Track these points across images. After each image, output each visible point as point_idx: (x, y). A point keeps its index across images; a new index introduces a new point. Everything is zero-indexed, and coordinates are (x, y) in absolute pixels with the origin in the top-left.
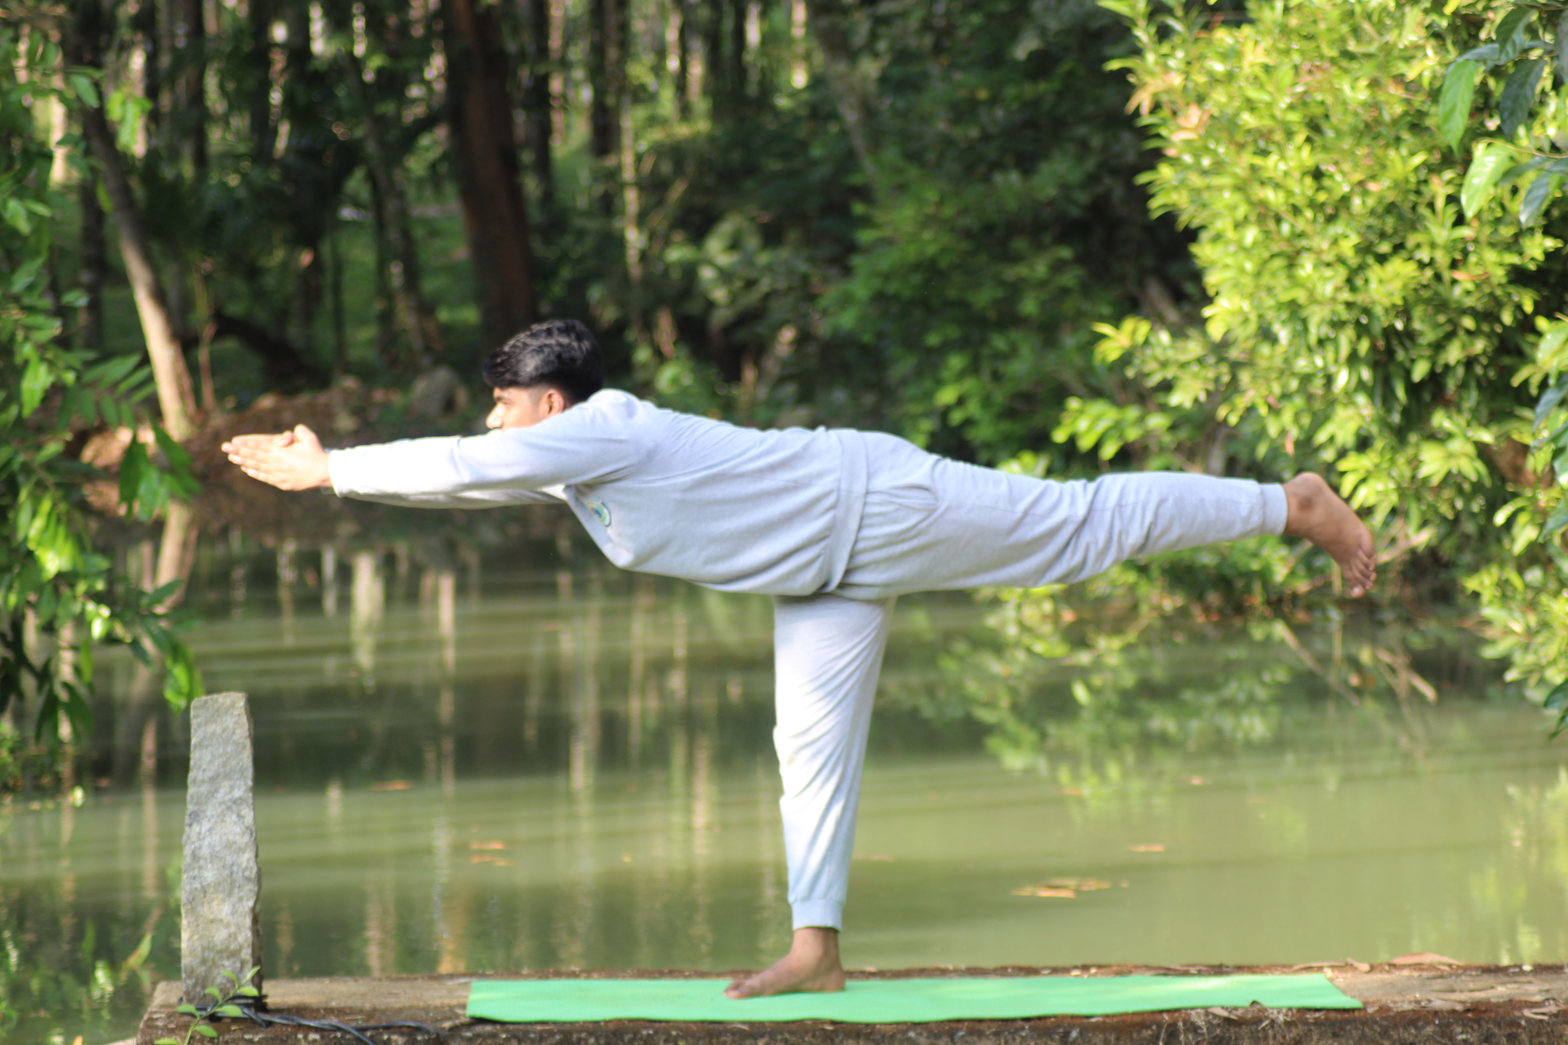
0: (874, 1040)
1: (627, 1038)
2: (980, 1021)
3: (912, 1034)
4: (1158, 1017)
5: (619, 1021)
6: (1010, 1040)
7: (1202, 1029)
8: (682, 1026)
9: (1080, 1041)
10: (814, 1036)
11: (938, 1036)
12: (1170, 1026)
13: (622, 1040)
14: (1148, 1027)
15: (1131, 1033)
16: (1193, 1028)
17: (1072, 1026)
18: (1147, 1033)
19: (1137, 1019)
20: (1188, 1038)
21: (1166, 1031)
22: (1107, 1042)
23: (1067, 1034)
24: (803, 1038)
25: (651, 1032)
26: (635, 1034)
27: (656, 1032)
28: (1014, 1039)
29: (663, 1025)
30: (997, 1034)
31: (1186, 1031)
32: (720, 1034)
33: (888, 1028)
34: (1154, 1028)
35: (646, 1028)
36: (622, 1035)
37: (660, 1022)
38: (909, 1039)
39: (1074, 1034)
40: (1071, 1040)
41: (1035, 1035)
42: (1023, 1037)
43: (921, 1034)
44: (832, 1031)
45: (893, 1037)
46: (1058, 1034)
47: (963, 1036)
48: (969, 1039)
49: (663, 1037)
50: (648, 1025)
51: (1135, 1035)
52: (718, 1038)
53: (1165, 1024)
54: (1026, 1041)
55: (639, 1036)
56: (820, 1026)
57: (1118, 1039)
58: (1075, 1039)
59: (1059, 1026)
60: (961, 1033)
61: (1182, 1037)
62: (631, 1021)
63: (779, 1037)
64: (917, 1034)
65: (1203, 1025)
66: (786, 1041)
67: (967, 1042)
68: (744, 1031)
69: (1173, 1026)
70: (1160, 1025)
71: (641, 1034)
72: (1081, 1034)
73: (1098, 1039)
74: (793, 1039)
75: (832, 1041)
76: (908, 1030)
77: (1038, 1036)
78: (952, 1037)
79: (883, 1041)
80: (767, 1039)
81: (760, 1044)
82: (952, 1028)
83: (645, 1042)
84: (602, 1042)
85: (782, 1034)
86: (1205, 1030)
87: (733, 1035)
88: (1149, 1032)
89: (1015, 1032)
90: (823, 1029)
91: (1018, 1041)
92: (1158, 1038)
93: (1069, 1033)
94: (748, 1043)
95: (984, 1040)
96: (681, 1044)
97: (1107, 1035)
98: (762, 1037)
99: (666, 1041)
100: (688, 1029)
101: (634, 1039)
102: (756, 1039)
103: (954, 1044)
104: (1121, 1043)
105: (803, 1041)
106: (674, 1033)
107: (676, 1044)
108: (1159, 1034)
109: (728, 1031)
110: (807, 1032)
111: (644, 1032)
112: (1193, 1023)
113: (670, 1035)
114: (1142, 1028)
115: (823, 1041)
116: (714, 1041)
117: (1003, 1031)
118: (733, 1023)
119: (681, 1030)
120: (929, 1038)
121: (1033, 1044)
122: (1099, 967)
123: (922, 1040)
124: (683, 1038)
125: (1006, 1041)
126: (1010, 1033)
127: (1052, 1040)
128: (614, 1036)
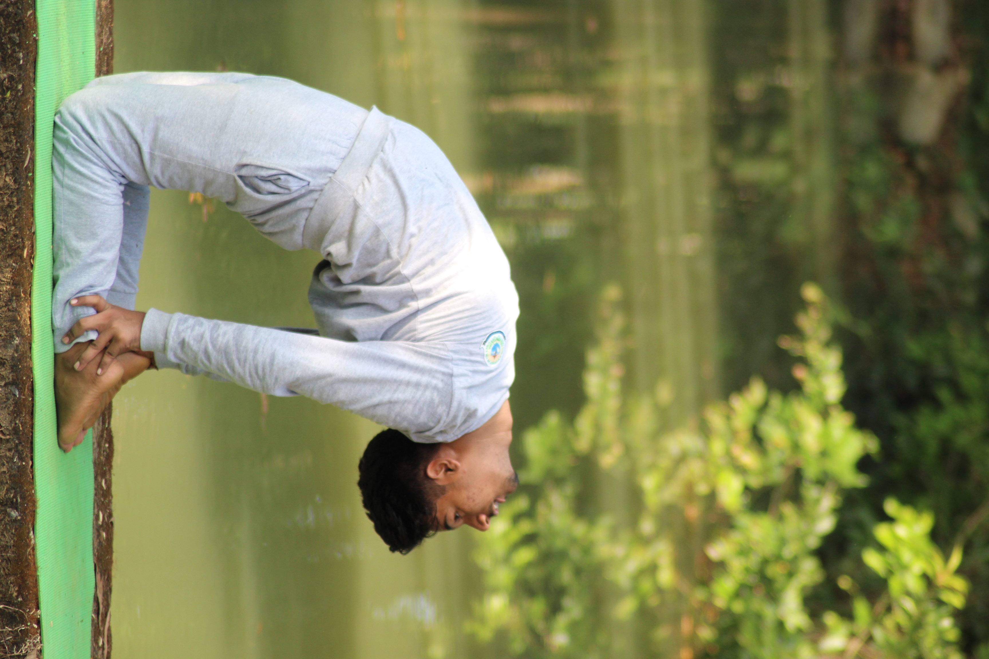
0: (10, 300)
1: (15, 35)
2: (32, 414)
3: (17, 341)
4: (32, 605)
5: (35, 28)
6: (9, 445)
7: (17, 651)
8: (29, 95)
9: (7, 519)
10: (16, 236)
11: (14, 368)
12: (22, 616)
13: (13, 31)
14: (19, 593)
15: (15, 575)
16: (18, 643)
17: (23, 512)
18: (13, 591)
19: (30, 582)
20: (8, 635)
21: (15, 612)
22: (5, 548)
23: (14, 506)
24: (14, 225)
25: (21, 62)
26: (19, 45)
27: (20, 67)
28: (10, 450)
29: (31, 75)
30: (16, 431)
31: (15, 634)
32: (19, 138)
33: (26, 315)
34: (20, 599)
35: (26, 55)
36: (19, 30)
37: (35, 73)
38: (12, 337)
39: (14, 514)
40: (8, 510)
41: (14, 472)
42: (12, 458)
43: (16, 351)
44: (21, 256)
45: (14, 320)
46: (14, 497)
47: (15, 395)
48: (11, 401)
49: (15, 76)
50: (31, 59)
51: (12, 578)
52: (14, 134)
53: (23, 610)
54: (7, 462)
55: (17, 50)
56: (27, 243)
57: (8, 560)
58: (9, 515)
59: (23, 498)
60: (17, 393)
61: (8, 629)
62: (36, 41)
63: (15, 199)
64: (17, 346)
65: (22, 651)
66: (10, 206)
67: (8, 399)
68: (23, 162)
69: (23, 621)
70: (20, 605)
71: (19, 52)
72: (16, 520)
73: (8, 539)
74: (12, 214)
75: (10, 256)
76: (22, 336)
77: (14, 476)
78: (14, 383)
79: (9, 310)
80: (13, 186)
81: (7, 179)
82: (24, 383)
83: (11, 55)
84: (10, 9)
85: (18, 203)
86: (15, 654)
87: (18, 150)
88: (15, 594)
89: (17, 451)
90: (24, 247)
91: (8, 454)
92: (9, 603)
93: (17, 509)
94: (8, 166)
95: (8, 418)
96: (8, 94)
97: (14, 549)
98: (15, 181)
99: (11, 78)
100: (26, 102)
101: (13, 43)
102: (13, 174)
103: (6, 385)
104: (4, 564)
105: (10, 225)
106: (20, 87)
107: (8, 89)
108: (13, 605)
109: (22, 143)
110: (21, 229)
111: (21, 55)
112: (24, 641)
113: (17, 83)
114: (20, 587)
115: (10, 246)
116: (11, 130)
117: (18, 439)
118: (33, 149)
119: (23, 95)
120: (13, 358)
121: (5, 469)
122: (110, 540)
123: (10, 352)
124: (15, 97)
125: (8, 441)
126: (17, 445)
127: (7, 490)
128: (18, 23)
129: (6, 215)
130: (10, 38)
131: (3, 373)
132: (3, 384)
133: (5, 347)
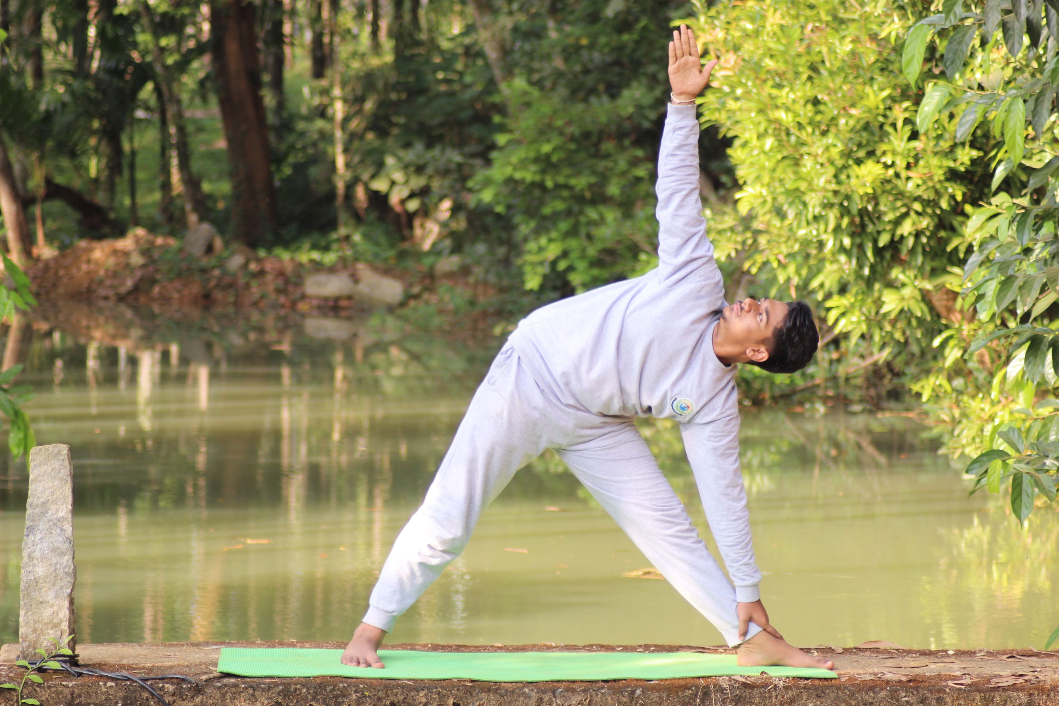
0: (500, 694)
1: (328, 689)
2: (574, 682)
3: (526, 690)
4: (697, 681)
5: (323, 676)
6: (594, 695)
7: (727, 690)
8: (367, 681)
9: (642, 697)
10: (458, 690)
11: (544, 692)
12: (704, 687)
13: (326, 690)
14: (690, 689)
15: (678, 691)
16: (722, 690)
17: (637, 687)
18: (689, 692)
19: (682, 683)
20: (716, 696)
21: (702, 691)
22: (660, 698)
23: (633, 692)
24: (451, 691)
25: (345, 685)
26: (335, 686)
27: (349, 686)
28: (597, 695)
29: (354, 680)
30: (585, 691)
31: (716, 691)
32: (394, 688)
33: (510, 685)
34: (694, 688)
35: (342, 682)
36: (325, 686)
37: (352, 678)
38: (524, 693)
39: (638, 692)
40: (636, 696)
41: (611, 692)
42: (602, 693)
43: (533, 690)
44: (471, 687)
45: (513, 692)
46: (627, 692)
47: (562, 691)
48: (566, 694)
49: (354, 689)
50: (343, 680)
51: (680, 693)
52: (392, 690)
53: (701, 686)
54: (605, 697)
55: (337, 688)
56: (462, 683)
57: (668, 696)
58: (639, 695)
59: (628, 687)
60: (560, 690)
61: (713, 696)
62: (331, 677)
63: (434, 690)
64: (529, 690)
65: (727, 688)
66: (439, 693)
67: (564, 696)
68: (410, 685)
69: (707, 687)
70: (697, 687)
71: (339, 687)
72: (643, 692)
73: (655, 696)
74: (444, 693)
75: (471, 694)
76: (523, 687)
77: (614, 692)
78: (554, 692)
79: (506, 695)
80: (426, 691)
81: (421, 695)
82: (554, 686)
83: (341, 691)
84: (311, 691)
85: (437, 688)
86: (729, 691)
87: (402, 688)
88: (690, 692)
89: (598, 690)
90: (465, 685)
91: (600, 696)
92: (696, 696)
93: (635, 691)
94: (413, 694)
95: (576, 695)
96: (366, 693)
97: (661, 693)
98: (423, 690)
99: (356, 692)
100: (372, 683)
101: (333, 690)
102: (418, 691)
103: (555, 697)
104: (671, 699)
105: (451, 693)
106: (361, 686)
107: (363, 694)
108: (697, 693)
109: (399, 685)
110: (454, 687)
111: (341, 685)
112: (720, 686)
113: (359, 688)
114: (685, 689)
115: (465, 693)
116: (389, 692)
117: (590, 689)
118: (402, 680)
119: (367, 684)
120: (537, 692)
121: (609, 698)
122: (656, 646)
123: (533, 694)
124: (368, 689)
125: (591, 696)
126: (594, 690)
127: (623, 696)
128: (320, 687)
129: (444, 696)
130: (330, 692)
131: (547, 699)
132: (554, 699)
133: (530, 697)
